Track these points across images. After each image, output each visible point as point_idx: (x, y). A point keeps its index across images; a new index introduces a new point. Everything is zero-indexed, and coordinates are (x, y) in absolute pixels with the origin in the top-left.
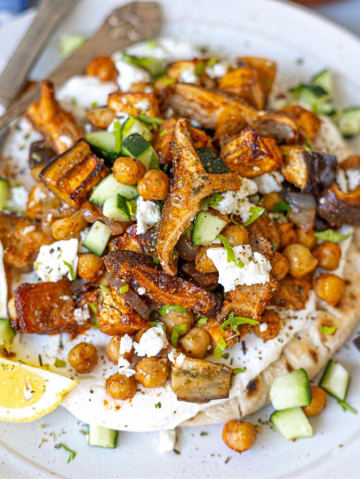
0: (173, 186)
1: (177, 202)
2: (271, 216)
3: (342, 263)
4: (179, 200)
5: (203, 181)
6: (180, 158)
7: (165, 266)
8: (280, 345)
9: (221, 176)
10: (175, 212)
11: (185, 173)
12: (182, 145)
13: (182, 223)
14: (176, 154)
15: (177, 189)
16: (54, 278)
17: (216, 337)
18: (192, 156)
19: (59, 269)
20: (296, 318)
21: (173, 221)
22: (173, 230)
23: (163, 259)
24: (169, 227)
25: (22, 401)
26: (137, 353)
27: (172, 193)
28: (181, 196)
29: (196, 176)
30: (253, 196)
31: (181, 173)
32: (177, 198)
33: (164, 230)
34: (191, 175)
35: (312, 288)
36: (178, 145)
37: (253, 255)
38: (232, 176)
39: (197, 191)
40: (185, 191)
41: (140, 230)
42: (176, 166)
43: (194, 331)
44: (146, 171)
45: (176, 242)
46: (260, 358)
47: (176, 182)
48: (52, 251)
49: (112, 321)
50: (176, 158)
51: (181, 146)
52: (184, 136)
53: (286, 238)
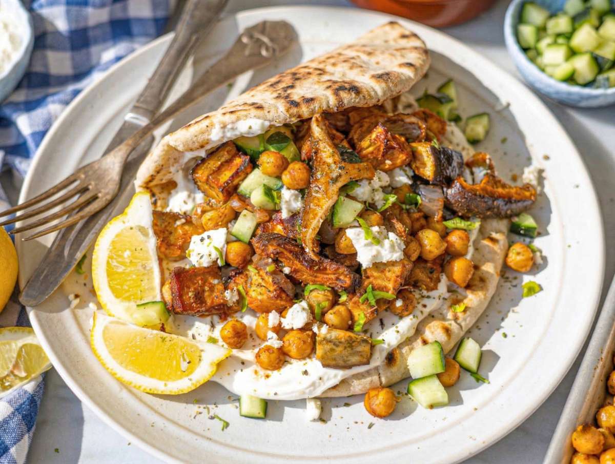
0: (313, 177)
1: (317, 192)
2: (404, 206)
3: (471, 250)
4: (319, 190)
5: (340, 171)
6: (318, 151)
7: (309, 253)
8: (416, 321)
9: (356, 166)
10: (316, 201)
11: (323, 165)
12: (319, 138)
13: (322, 211)
14: (314, 147)
15: (317, 180)
16: (205, 263)
17: (356, 313)
18: (328, 148)
19: (210, 255)
20: (428, 297)
21: (315, 210)
22: (315, 218)
23: (307, 246)
24: (311, 216)
25: (179, 373)
26: (284, 327)
27: (312, 184)
28: (320, 186)
29: (333, 166)
30: (385, 187)
31: (319, 165)
32: (317, 189)
33: (307, 219)
34: (329, 165)
35: (443, 271)
36: (315, 139)
37: (388, 235)
38: (367, 165)
39: (335, 180)
40: (324, 182)
41: (285, 215)
42: (314, 158)
43: (337, 308)
44: (288, 164)
45: (318, 230)
46: (398, 332)
47: (315, 173)
48: (202, 240)
49: (259, 297)
50: (314, 150)
51: (317, 140)
52: (320, 130)
53: (417, 225)
